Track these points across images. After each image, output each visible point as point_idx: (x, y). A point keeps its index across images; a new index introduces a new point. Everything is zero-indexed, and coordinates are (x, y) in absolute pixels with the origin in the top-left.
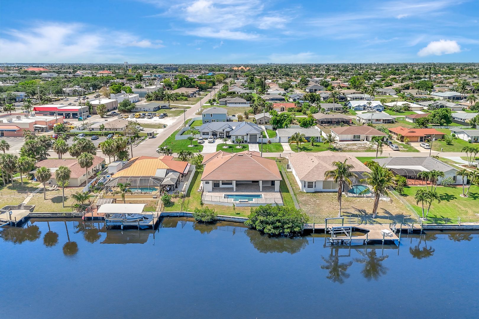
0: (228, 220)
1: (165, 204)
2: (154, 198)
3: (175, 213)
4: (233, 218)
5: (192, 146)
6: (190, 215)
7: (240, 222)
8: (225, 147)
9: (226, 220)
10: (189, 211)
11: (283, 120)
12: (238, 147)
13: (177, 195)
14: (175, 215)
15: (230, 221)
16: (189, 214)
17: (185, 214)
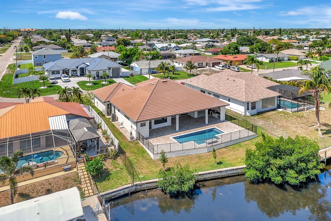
0: (210, 178)
1: (93, 177)
2: (65, 170)
3: (120, 190)
4: (218, 172)
5: (45, 87)
6: (148, 185)
7: (229, 177)
8: (88, 84)
9: (209, 179)
10: (144, 179)
11: (133, 54)
12: (104, 83)
13: (105, 155)
14: (122, 193)
15: (214, 178)
16: (145, 186)
17: (139, 187)
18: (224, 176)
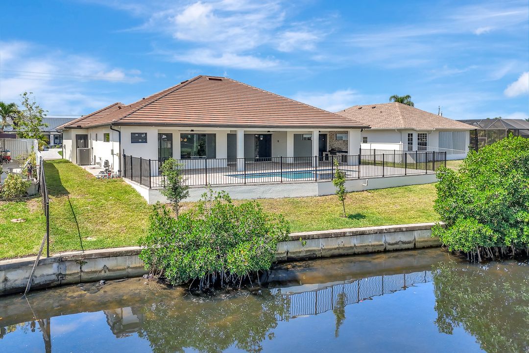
7: (386, 251)
17: (75, 269)
18: (370, 249)
